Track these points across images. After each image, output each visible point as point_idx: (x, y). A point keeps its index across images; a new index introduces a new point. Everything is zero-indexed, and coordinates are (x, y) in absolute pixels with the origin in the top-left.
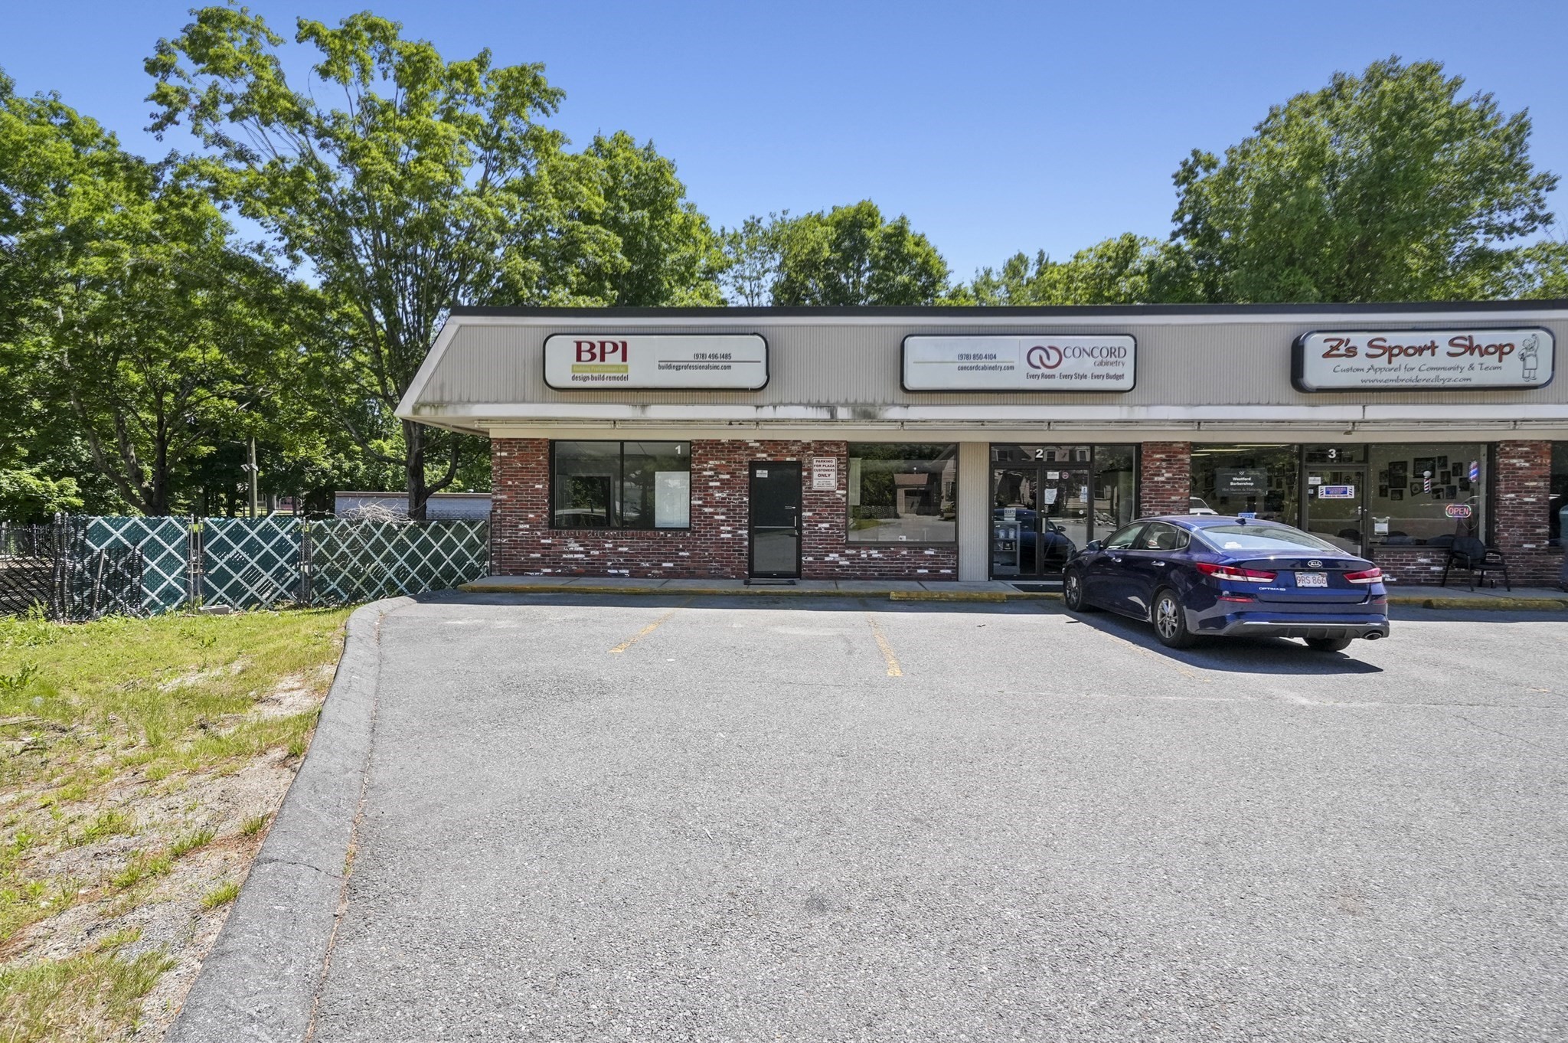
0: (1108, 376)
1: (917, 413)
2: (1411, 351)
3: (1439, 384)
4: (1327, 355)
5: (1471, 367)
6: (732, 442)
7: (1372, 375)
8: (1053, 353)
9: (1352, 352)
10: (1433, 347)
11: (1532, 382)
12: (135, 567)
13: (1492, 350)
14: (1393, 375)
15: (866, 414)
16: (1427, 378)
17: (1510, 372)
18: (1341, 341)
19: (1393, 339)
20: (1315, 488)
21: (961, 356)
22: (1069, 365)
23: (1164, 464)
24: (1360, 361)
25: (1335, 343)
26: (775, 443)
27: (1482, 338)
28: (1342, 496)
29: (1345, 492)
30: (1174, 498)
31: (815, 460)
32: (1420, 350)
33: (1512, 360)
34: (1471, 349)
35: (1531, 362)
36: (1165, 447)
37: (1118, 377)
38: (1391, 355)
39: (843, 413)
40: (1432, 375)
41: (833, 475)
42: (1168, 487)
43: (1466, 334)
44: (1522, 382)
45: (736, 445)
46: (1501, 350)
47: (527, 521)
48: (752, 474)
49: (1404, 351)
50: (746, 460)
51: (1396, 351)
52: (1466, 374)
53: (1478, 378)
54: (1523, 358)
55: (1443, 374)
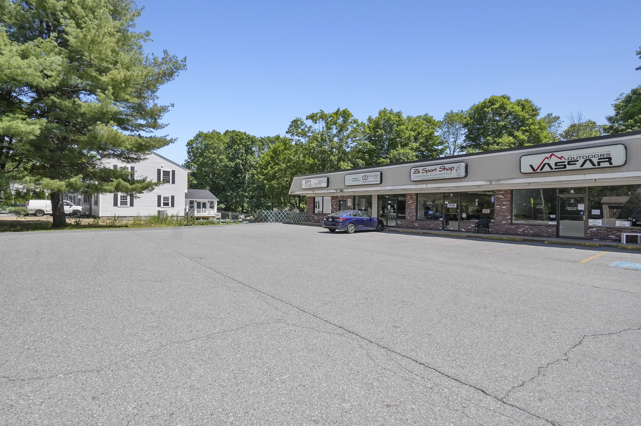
0: (375, 181)
1: (349, 190)
2: (431, 171)
3: (438, 178)
4: (414, 173)
5: (444, 174)
6: (337, 196)
7: (423, 177)
8: (366, 177)
9: (419, 172)
10: (436, 170)
11: (460, 177)
12: (267, 218)
13: (449, 169)
14: (427, 177)
15: (341, 191)
16: (435, 177)
17: (454, 174)
18: (417, 169)
19: (428, 168)
20: (447, 204)
21: (353, 179)
22: (369, 179)
23: (410, 199)
24: (420, 174)
25: (416, 170)
26: (343, 196)
27: (447, 166)
28: (453, 207)
29: (454, 206)
30: (412, 207)
31: (348, 199)
32: (433, 170)
33: (454, 171)
34: (444, 169)
35: (459, 171)
36: (410, 194)
37: (377, 181)
38: (427, 172)
39: (338, 191)
40: (436, 176)
41: (351, 202)
42: (411, 204)
43: (443, 165)
44: (457, 177)
45: (337, 197)
46: (451, 169)
47: (311, 212)
48: (340, 203)
49: (429, 171)
50: (338, 200)
51: (428, 171)
52: (444, 175)
53: (446, 176)
54: (457, 171)
55: (438, 176)
